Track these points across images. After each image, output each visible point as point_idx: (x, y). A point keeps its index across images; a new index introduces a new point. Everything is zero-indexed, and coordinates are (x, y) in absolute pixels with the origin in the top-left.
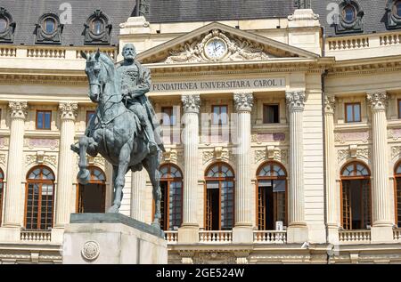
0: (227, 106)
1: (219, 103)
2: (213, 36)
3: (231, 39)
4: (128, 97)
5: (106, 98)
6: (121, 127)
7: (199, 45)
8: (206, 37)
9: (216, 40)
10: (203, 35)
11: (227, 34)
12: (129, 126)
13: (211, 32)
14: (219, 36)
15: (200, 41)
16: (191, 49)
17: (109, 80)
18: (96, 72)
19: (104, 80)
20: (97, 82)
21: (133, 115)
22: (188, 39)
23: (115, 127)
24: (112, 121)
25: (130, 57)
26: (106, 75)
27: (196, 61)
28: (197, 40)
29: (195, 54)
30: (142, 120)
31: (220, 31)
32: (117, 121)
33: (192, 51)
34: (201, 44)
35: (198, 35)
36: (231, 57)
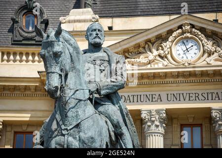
0: (201, 125)
1: (191, 121)
2: (183, 33)
3: (208, 37)
4: (96, 96)
5: (69, 93)
6: (90, 134)
7: (164, 44)
8: (175, 34)
9: (187, 38)
10: (170, 32)
11: (202, 30)
12: (100, 134)
13: (180, 27)
14: (191, 33)
15: (166, 39)
16: (154, 51)
17: (73, 68)
18: (57, 55)
19: (67, 68)
20: (57, 70)
21: (104, 119)
22: (149, 37)
23: (82, 134)
24: (77, 126)
25: (97, 40)
26: (69, 61)
27: (160, 66)
28: (161, 39)
29: (160, 56)
30: (116, 126)
31: (193, 26)
32: (85, 125)
33: (155, 53)
34: (168, 44)
35: (163, 31)
36: (208, 60)
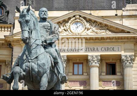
1: (78, 61)
2: (76, 19)
3: (87, 21)
6: (43, 62)
7: (66, 24)
8: (72, 19)
9: (78, 21)
10: (70, 19)
11: (85, 18)
12: (48, 62)
13: (74, 16)
14: (79, 19)
15: (67, 22)
16: (62, 27)
17: (35, 29)
18: (27, 22)
21: (49, 55)
22: (60, 20)
23: (39, 62)
24: (37, 58)
26: (33, 25)
27: (65, 34)
28: (65, 21)
29: (64, 30)
30: (55, 59)
31: (80, 16)
32: (40, 57)
33: (62, 28)
34: (68, 24)
35: (66, 18)
36: (87, 32)
